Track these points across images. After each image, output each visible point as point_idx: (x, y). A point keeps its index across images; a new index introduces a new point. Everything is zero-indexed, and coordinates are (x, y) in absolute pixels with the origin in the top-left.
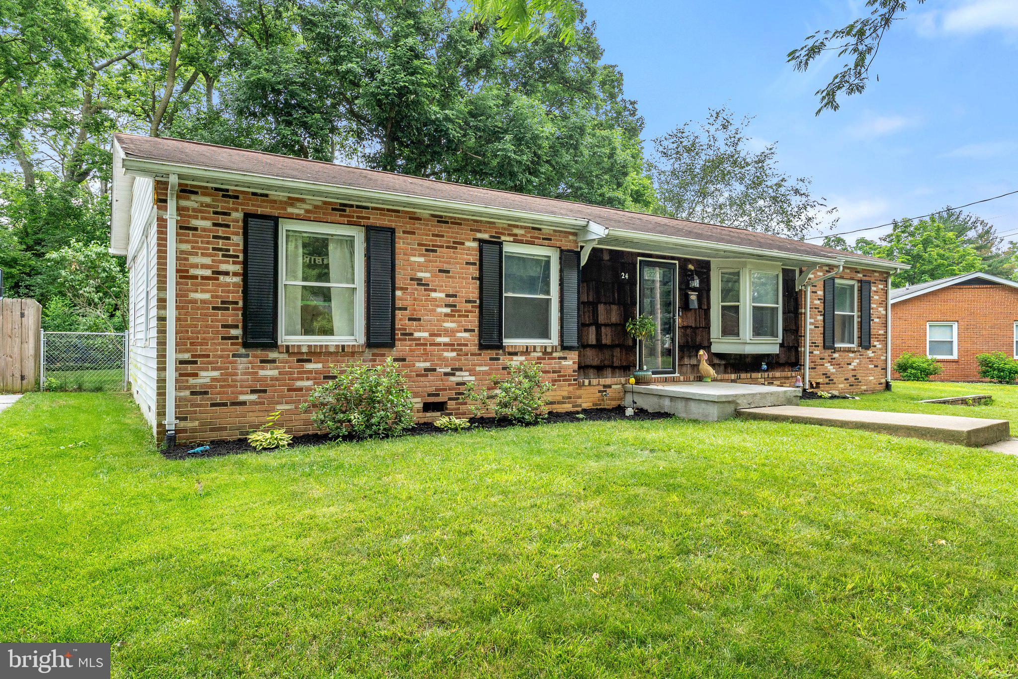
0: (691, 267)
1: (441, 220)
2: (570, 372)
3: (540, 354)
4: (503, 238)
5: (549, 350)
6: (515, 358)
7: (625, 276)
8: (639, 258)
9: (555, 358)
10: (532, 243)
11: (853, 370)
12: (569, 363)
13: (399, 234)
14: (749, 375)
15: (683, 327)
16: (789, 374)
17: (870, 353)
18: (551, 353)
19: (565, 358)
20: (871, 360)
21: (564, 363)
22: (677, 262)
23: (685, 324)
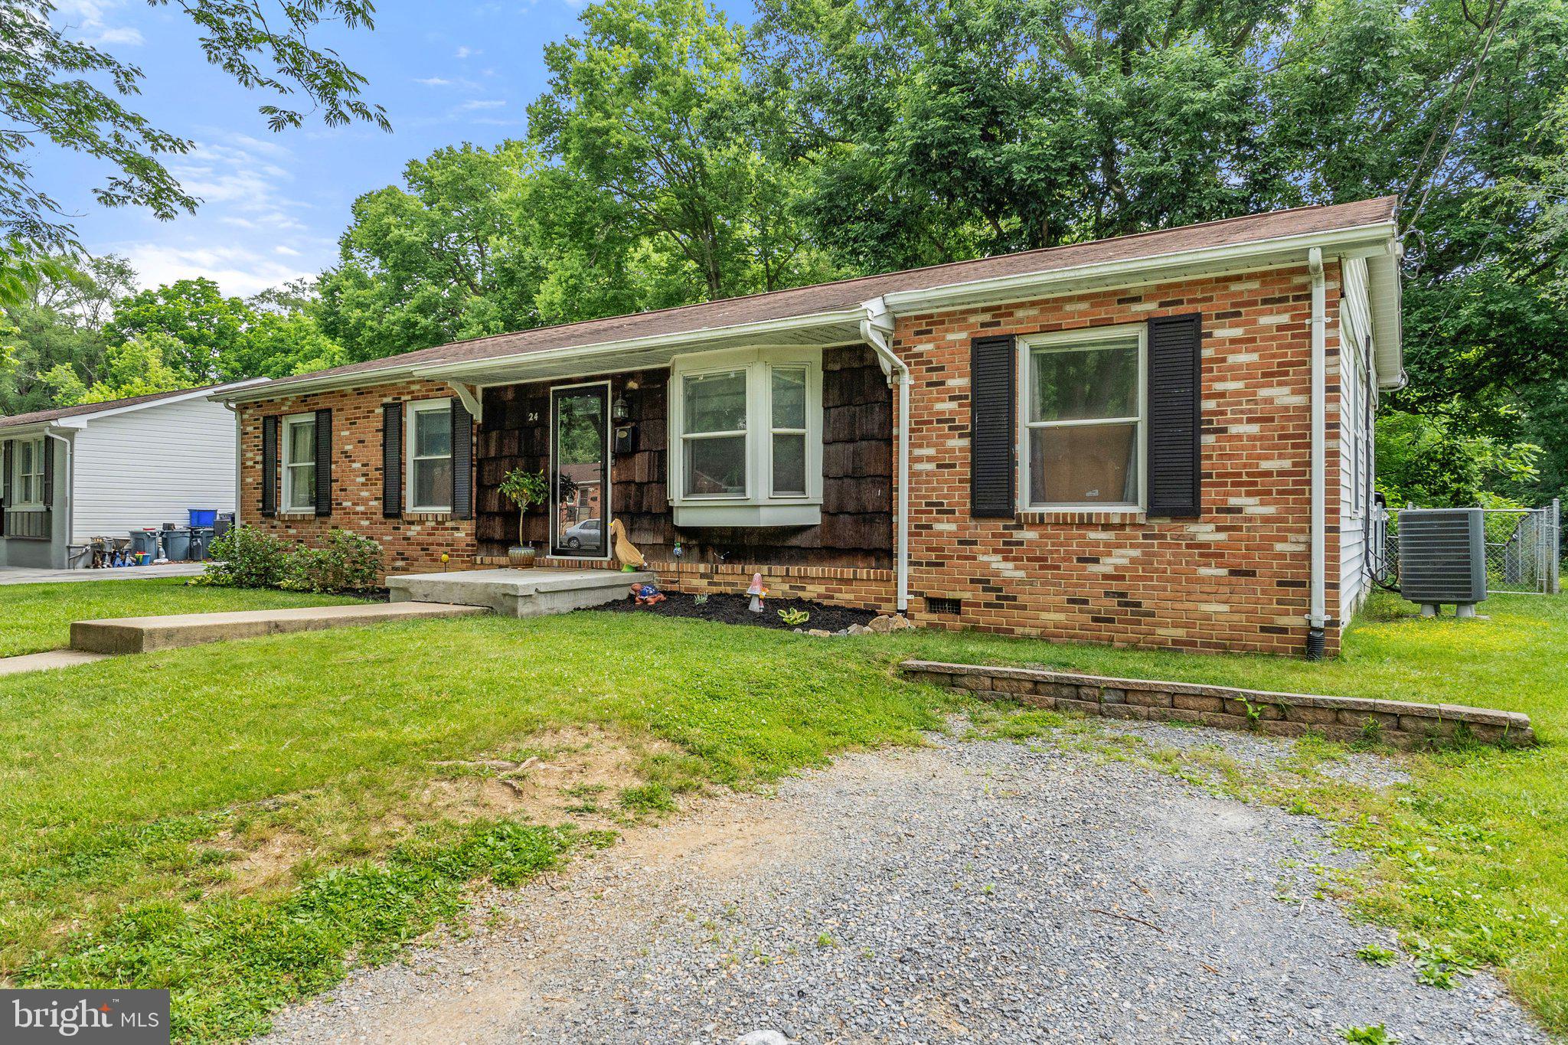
0: (633, 385)
1: (360, 392)
2: (463, 546)
3: (433, 524)
4: (404, 398)
5: (440, 519)
6: (413, 527)
7: (533, 417)
8: (552, 388)
9: (447, 529)
10: (426, 397)
11: (1106, 577)
12: (461, 535)
13: (334, 413)
14: (738, 568)
15: (619, 483)
16: (848, 573)
17: (1204, 531)
18: (443, 523)
19: (457, 529)
20: (1208, 553)
21: (457, 534)
22: (609, 382)
23: (623, 478)
